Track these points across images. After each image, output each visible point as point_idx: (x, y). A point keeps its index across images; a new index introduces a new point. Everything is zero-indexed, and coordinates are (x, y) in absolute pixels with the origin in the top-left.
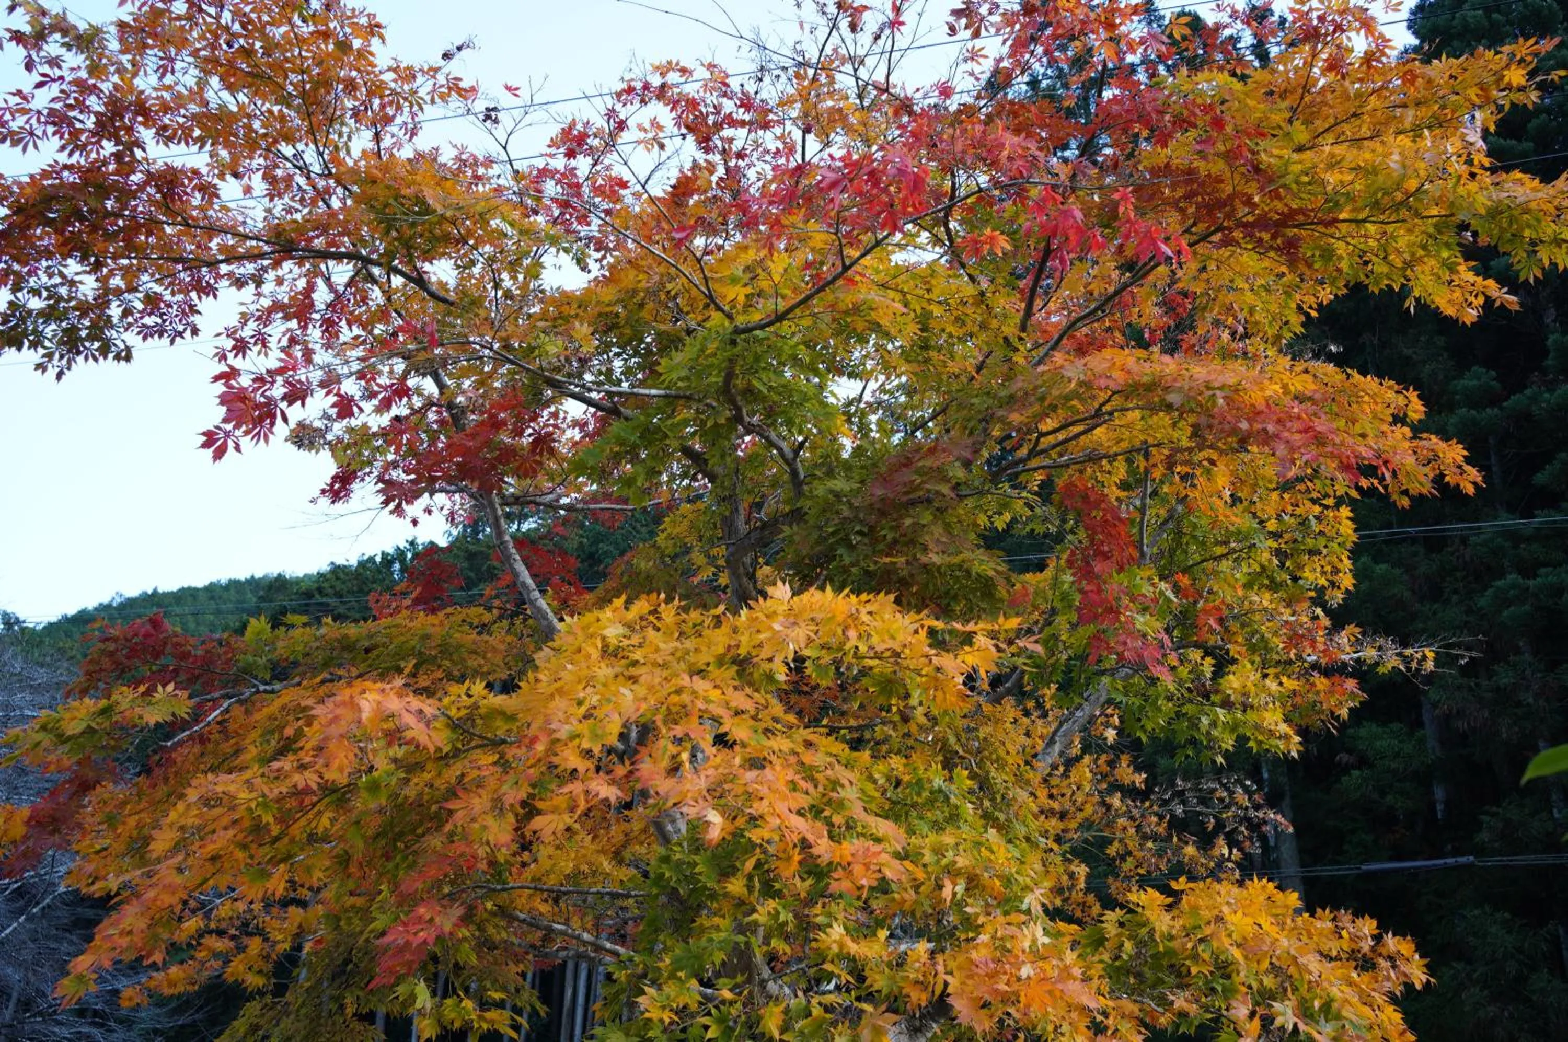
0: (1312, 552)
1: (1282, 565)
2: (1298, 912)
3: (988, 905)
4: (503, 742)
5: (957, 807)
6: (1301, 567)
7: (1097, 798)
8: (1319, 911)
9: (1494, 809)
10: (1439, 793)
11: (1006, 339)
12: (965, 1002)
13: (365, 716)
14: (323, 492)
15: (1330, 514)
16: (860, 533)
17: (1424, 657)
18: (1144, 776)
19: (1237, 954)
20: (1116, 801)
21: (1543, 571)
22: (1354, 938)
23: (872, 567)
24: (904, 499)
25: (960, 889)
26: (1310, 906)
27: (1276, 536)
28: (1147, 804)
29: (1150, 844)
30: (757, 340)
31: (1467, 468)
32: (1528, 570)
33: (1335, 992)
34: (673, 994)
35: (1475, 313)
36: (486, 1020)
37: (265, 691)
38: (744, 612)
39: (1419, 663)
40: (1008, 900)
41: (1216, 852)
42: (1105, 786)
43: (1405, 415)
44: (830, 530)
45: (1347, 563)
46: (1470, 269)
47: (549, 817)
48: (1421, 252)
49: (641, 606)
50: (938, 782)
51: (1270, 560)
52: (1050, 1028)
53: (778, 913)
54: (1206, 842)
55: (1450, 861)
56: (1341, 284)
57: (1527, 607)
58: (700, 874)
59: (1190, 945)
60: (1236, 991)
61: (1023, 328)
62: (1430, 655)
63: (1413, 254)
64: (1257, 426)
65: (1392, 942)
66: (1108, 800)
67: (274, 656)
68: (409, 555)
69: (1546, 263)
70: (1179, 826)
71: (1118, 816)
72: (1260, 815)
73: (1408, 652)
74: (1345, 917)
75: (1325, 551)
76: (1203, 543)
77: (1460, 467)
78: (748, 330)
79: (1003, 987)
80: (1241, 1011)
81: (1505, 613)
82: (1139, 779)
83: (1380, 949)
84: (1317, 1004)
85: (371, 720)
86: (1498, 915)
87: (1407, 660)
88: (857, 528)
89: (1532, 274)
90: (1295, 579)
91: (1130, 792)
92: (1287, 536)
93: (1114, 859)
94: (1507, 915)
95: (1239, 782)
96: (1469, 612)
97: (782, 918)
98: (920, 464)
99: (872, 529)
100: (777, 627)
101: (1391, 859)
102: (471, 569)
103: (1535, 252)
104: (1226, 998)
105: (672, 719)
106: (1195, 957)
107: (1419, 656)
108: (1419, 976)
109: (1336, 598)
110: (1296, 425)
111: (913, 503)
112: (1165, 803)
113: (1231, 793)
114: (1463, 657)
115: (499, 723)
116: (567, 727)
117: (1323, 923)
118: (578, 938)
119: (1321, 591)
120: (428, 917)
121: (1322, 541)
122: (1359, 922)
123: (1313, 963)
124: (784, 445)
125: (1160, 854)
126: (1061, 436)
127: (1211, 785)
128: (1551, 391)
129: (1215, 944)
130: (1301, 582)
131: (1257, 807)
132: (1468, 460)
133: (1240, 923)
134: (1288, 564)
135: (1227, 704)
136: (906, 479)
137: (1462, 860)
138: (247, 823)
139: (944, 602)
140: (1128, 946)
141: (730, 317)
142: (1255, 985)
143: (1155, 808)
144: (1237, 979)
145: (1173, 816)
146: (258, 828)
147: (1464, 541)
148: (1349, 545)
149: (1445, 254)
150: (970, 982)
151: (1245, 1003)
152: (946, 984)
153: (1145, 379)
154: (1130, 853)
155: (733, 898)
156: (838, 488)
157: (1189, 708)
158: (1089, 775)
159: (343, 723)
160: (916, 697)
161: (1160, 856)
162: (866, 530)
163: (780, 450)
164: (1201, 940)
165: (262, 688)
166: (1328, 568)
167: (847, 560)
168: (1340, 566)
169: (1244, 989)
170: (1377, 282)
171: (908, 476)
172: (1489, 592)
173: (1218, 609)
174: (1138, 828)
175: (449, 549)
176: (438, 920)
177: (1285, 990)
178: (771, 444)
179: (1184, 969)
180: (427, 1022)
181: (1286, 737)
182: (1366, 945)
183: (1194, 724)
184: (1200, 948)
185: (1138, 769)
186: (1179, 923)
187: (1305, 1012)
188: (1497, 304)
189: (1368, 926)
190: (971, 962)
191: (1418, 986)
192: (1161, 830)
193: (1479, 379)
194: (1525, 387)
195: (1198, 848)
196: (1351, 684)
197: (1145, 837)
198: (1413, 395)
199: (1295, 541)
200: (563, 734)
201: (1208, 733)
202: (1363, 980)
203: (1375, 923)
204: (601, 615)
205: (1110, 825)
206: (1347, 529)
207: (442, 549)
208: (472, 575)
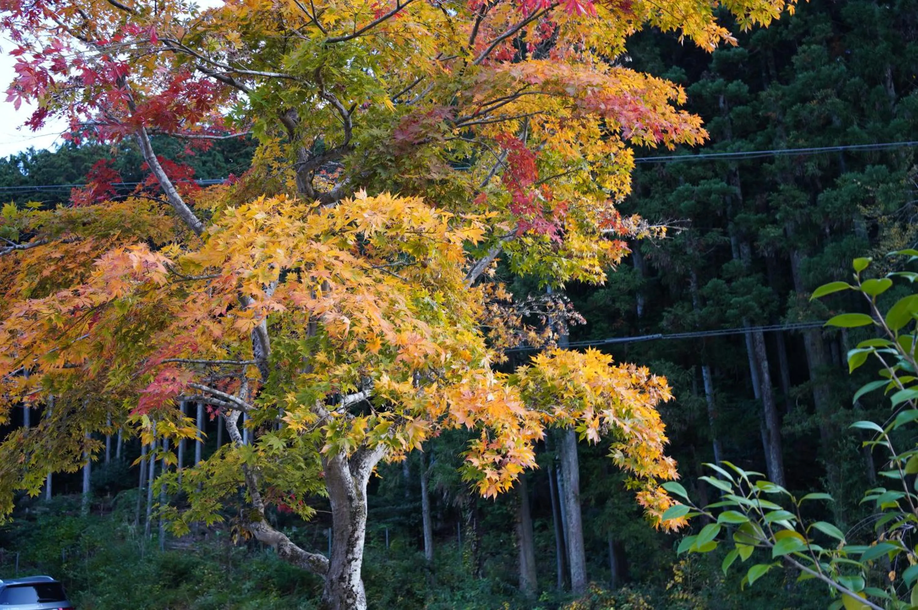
0: (611, 173)
1: (594, 181)
2: (610, 365)
3: (463, 364)
4: (190, 279)
5: (436, 313)
6: (604, 181)
7: (484, 307)
8: (621, 364)
9: (670, 309)
10: (640, 301)
11: (462, 49)
12: (460, 413)
13: (135, 265)
14: (27, 123)
15: (622, 152)
16: (390, 160)
17: (661, 230)
18: (511, 295)
19: (587, 387)
20: (495, 308)
21: (702, 182)
22: (638, 378)
23: (400, 180)
24: (416, 142)
25: (449, 356)
26: (616, 363)
27: (592, 164)
28: (511, 310)
29: (511, 331)
30: (339, 47)
31: (702, 130)
32: (695, 182)
33: (632, 404)
34: (302, 415)
35: (714, 46)
36: (183, 432)
37: (19, 248)
38: (338, 206)
39: (658, 233)
40: (474, 362)
41: (546, 335)
42: (488, 300)
43: (676, 100)
44: (373, 158)
45: (629, 180)
46: (714, 21)
47: (245, 321)
48: (692, 11)
49: (274, 201)
50: (428, 299)
51: (588, 177)
52: (500, 425)
53: (350, 371)
54: (540, 330)
55: (644, 337)
56: (640, 24)
57: (693, 202)
58: (301, 350)
59: (563, 383)
60: (586, 406)
61: (472, 42)
62: (664, 229)
63: (687, 12)
64: (609, 107)
65: (655, 379)
66: (490, 308)
67: (22, 227)
68: (30, 158)
69: (754, 22)
70: (526, 320)
71: (495, 316)
72: (570, 315)
73: (653, 227)
74: (633, 367)
75: (618, 173)
76: (553, 167)
77: (698, 129)
78: (335, 41)
79: (479, 405)
80: (589, 415)
81: (682, 205)
82: (509, 297)
83: (649, 383)
84: (624, 411)
85: (138, 268)
86: (667, 364)
87: (652, 232)
88: (388, 158)
89: (746, 27)
90: (600, 188)
91: (503, 303)
92: (598, 164)
93: (492, 340)
94: (672, 364)
95: (561, 297)
96: (664, 203)
97: (353, 373)
98: (424, 122)
99: (396, 158)
100: (366, 215)
101: (615, 337)
102: (73, 167)
103: (749, 15)
104: (581, 410)
105: (309, 266)
106: (566, 389)
107: (658, 230)
108: (667, 396)
109: (620, 198)
110: (630, 107)
111: (420, 144)
112: (519, 309)
113: (556, 303)
114: (678, 230)
115: (192, 268)
116: (248, 271)
117: (623, 370)
118: (200, 388)
119: (613, 194)
120: (172, 378)
121: (616, 167)
122: (641, 369)
123: (622, 390)
124: (342, 107)
125: (516, 336)
126: (489, 107)
127: (546, 299)
128: (713, 81)
129: (575, 382)
130: (604, 189)
131: (569, 311)
132: (702, 126)
133: (585, 372)
134: (597, 179)
135: (570, 256)
136: (416, 130)
137: (656, 336)
138: (47, 328)
139: (438, 200)
140: (531, 384)
141: (325, 32)
142: (594, 402)
143: (515, 312)
144: (586, 400)
145: (524, 316)
146: (53, 329)
147: (663, 164)
148: (630, 170)
149: (704, 13)
150: (461, 403)
151: (590, 411)
152: (448, 405)
153: (554, 79)
154: (499, 336)
155: (321, 363)
156: (375, 134)
157: (547, 259)
158: (482, 294)
159: (120, 269)
160: (433, 253)
161: (515, 337)
162: (393, 159)
163: (340, 110)
164: (569, 381)
165: (17, 246)
166: (619, 182)
167: (384, 176)
168: (625, 181)
169: (589, 404)
170: (665, 25)
171: (415, 128)
172: (674, 193)
173: (564, 204)
174: (506, 323)
175: (58, 155)
176: (178, 379)
177: (609, 404)
178: (335, 105)
179: (560, 395)
180: (148, 435)
181: (598, 274)
182: (643, 382)
183: (549, 266)
184: (568, 384)
185: (508, 292)
186: (557, 372)
187: (617, 414)
188: (726, 42)
189: (644, 371)
190: (460, 393)
191: (666, 401)
192: (518, 323)
193: (676, 73)
194: (699, 79)
195: (537, 333)
196: (623, 244)
197: (509, 328)
198: (681, 89)
199: (602, 167)
200: (246, 274)
201: (557, 271)
202: (643, 398)
203: (648, 369)
204: (251, 206)
205: (491, 321)
206: (630, 161)
207: (53, 154)
208: (74, 171)
